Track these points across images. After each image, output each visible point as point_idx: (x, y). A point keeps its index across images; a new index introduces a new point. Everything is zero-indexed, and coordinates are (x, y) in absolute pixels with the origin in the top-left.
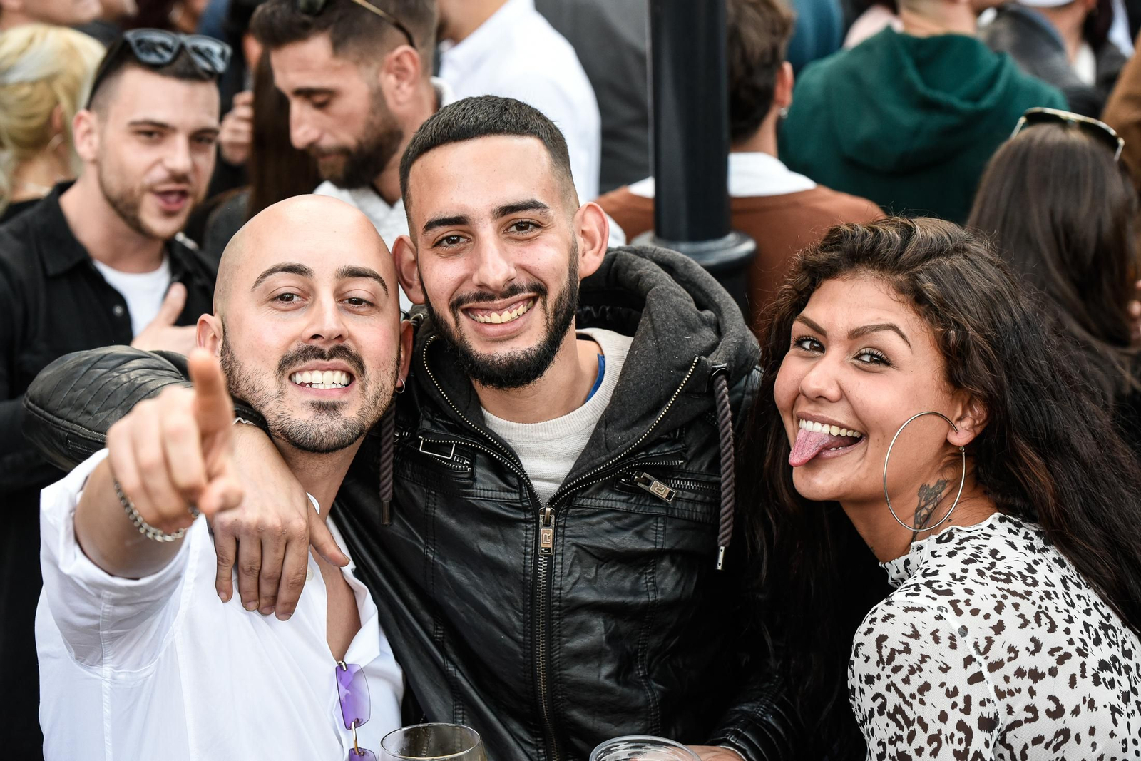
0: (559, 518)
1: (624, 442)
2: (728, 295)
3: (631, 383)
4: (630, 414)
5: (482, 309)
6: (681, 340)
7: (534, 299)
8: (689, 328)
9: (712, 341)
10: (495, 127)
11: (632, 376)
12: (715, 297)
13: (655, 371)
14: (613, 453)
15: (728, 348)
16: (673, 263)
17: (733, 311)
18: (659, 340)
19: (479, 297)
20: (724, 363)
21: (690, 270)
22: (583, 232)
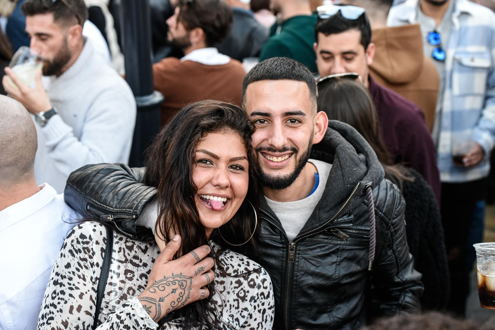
0: (297, 247)
1: (327, 218)
2: (371, 148)
3: (331, 191)
4: (329, 206)
5: (270, 155)
6: (352, 170)
7: (292, 154)
8: (355, 165)
9: (365, 170)
10: (289, 76)
11: (331, 188)
12: (365, 149)
13: (341, 185)
14: (322, 223)
15: (372, 174)
16: (346, 130)
17: (374, 156)
18: (343, 171)
19: (269, 149)
20: (370, 182)
21: (354, 134)
22: (317, 124)
